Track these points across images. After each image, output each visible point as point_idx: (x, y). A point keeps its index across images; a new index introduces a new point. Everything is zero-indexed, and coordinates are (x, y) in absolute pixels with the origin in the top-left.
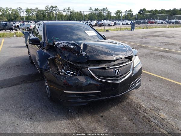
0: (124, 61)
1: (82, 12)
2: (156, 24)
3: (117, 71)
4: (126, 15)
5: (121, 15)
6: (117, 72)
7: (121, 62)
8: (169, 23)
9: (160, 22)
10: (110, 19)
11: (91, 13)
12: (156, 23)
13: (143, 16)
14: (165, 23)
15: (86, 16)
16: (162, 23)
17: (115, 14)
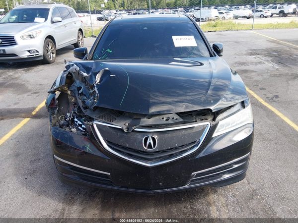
0: (170, 122)
3: (150, 141)
6: (150, 143)
7: (164, 122)
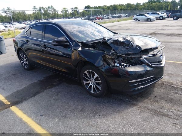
1: (26, 12)
2: (103, 20)
3: (161, 56)
4: (73, 13)
5: (68, 13)
8: (114, 17)
9: (107, 17)
10: (58, 17)
11: (36, 12)
12: (103, 18)
13: (89, 12)
14: (110, 18)
15: (30, 15)
16: (108, 18)
17: (62, 12)
